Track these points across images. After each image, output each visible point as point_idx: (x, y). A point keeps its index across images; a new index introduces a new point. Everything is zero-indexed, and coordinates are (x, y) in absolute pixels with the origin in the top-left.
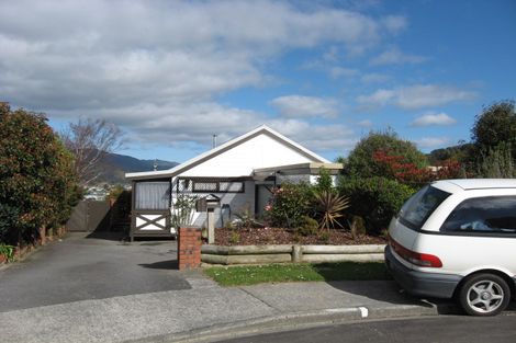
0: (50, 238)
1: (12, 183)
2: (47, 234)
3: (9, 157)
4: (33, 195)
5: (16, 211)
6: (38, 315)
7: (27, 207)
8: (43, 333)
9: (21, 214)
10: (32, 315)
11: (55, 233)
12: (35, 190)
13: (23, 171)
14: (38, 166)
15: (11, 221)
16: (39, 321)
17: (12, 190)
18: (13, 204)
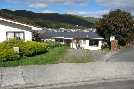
0: (128, 45)
1: (122, 30)
2: (128, 44)
3: (121, 23)
4: (127, 33)
5: (123, 37)
6: (130, 64)
7: (125, 36)
8: (131, 68)
9: (124, 38)
10: (128, 63)
11: (130, 44)
12: (128, 32)
13: (125, 27)
14: (129, 25)
15: (121, 40)
16: (130, 65)
17: (122, 31)
18: (122, 35)
